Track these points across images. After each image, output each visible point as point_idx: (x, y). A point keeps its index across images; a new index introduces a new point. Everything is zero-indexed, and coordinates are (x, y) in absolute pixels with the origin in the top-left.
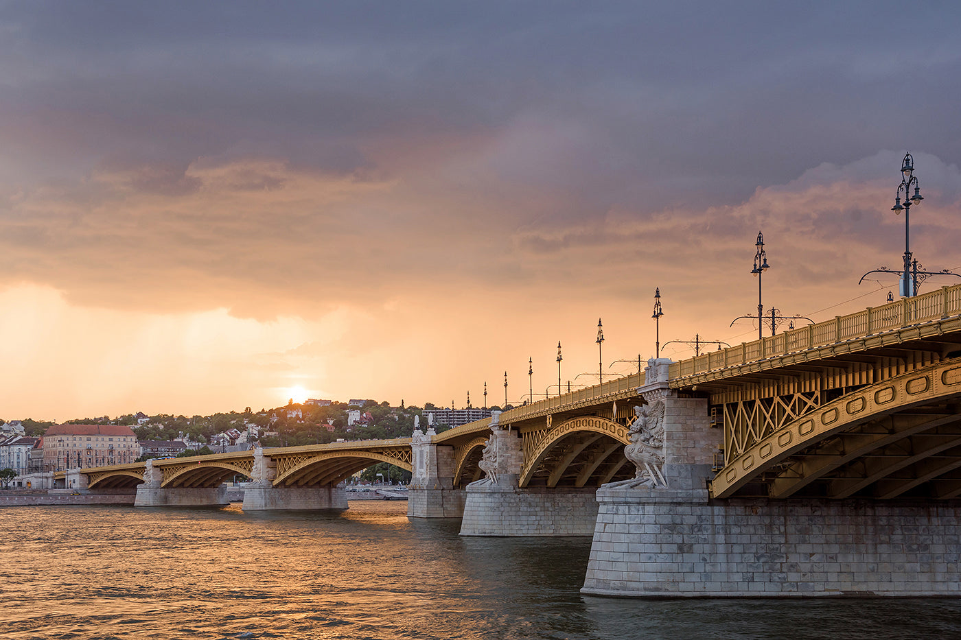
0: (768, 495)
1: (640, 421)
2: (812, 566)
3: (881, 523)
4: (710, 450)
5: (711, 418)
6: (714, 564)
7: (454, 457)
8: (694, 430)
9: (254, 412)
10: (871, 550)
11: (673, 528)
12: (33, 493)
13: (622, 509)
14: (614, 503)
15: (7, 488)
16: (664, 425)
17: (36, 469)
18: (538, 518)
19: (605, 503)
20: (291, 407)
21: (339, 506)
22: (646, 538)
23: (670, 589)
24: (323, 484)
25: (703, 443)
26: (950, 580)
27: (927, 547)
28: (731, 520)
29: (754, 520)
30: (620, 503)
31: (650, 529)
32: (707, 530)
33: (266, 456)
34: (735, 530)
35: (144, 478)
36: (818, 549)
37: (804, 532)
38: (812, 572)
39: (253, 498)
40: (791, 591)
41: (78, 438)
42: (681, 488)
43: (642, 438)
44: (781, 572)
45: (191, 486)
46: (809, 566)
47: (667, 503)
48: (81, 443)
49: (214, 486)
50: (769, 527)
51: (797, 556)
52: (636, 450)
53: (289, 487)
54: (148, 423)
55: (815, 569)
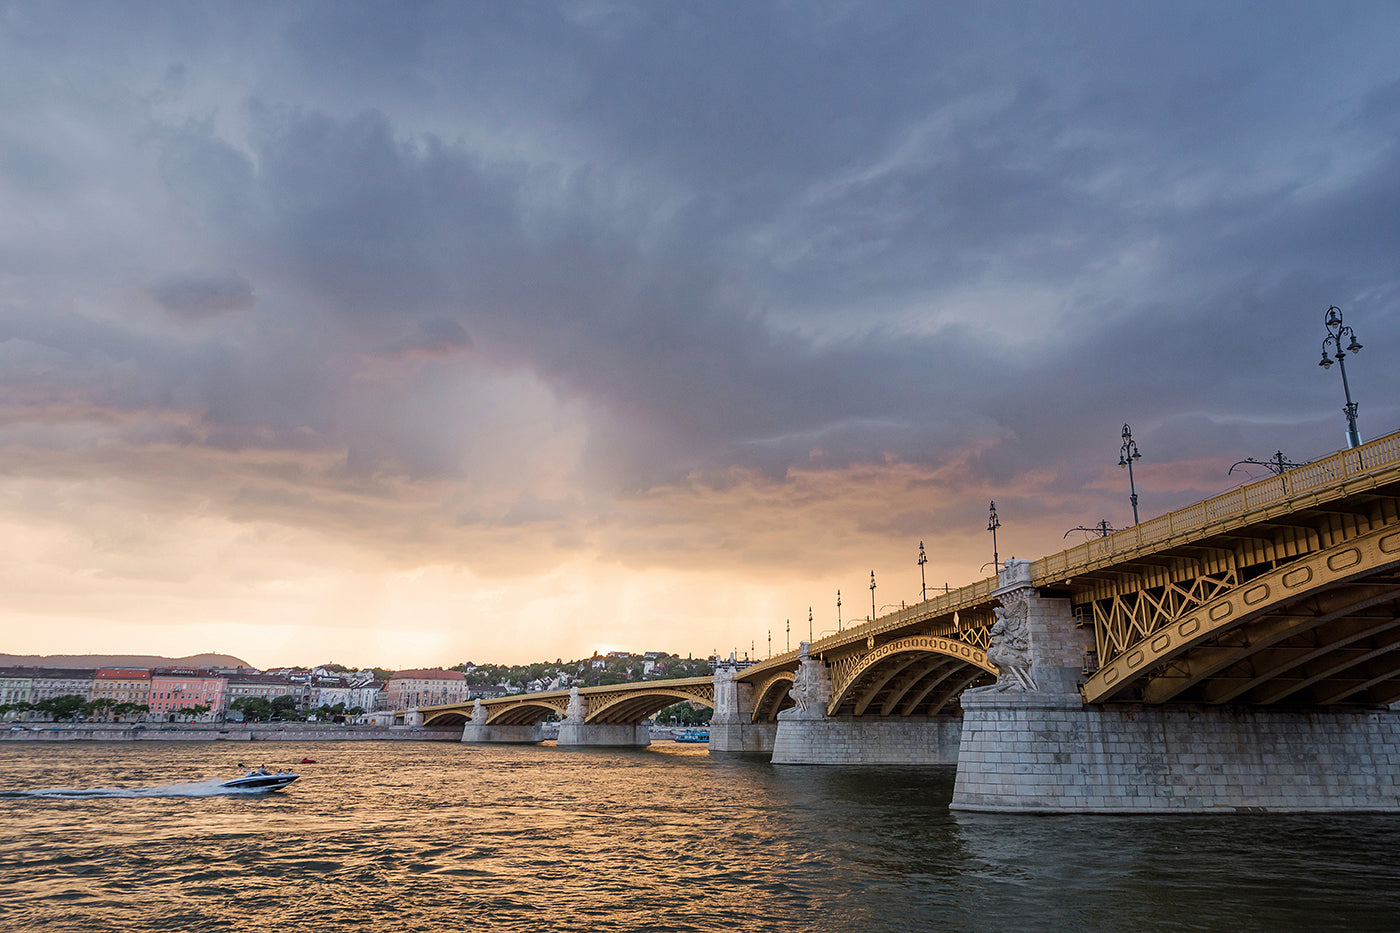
0: (1141, 699)
1: (1001, 622)
2: (1198, 779)
3: (1263, 731)
4: (1077, 652)
5: (1075, 618)
6: (1094, 776)
7: (753, 693)
8: (1060, 631)
9: (564, 663)
10: (1256, 760)
11: (1048, 735)
12: (377, 729)
13: (992, 715)
14: (981, 709)
15: (355, 724)
16: (1030, 625)
17: (380, 709)
18: (846, 746)
19: (971, 709)
20: (596, 658)
21: (643, 742)
22: (1021, 747)
23: (1051, 804)
24: (630, 721)
25: (1069, 644)
26: (1343, 794)
27: (1314, 757)
28: (1108, 727)
29: (1131, 727)
30: (988, 709)
31: (1024, 736)
32: (1083, 738)
33: (580, 695)
34: (1113, 738)
35: (472, 716)
36: (1201, 760)
37: (1184, 740)
38: (1198, 785)
39: (567, 733)
40: (1178, 807)
41: (417, 681)
42: (1052, 692)
43: (1006, 640)
44: (1166, 785)
45: (512, 723)
46: (1194, 778)
47: (1039, 708)
48: (420, 686)
49: (531, 724)
50: (1148, 735)
51: (1180, 767)
52: (1000, 654)
53: (599, 723)
54: (475, 671)
55: (1201, 782)
